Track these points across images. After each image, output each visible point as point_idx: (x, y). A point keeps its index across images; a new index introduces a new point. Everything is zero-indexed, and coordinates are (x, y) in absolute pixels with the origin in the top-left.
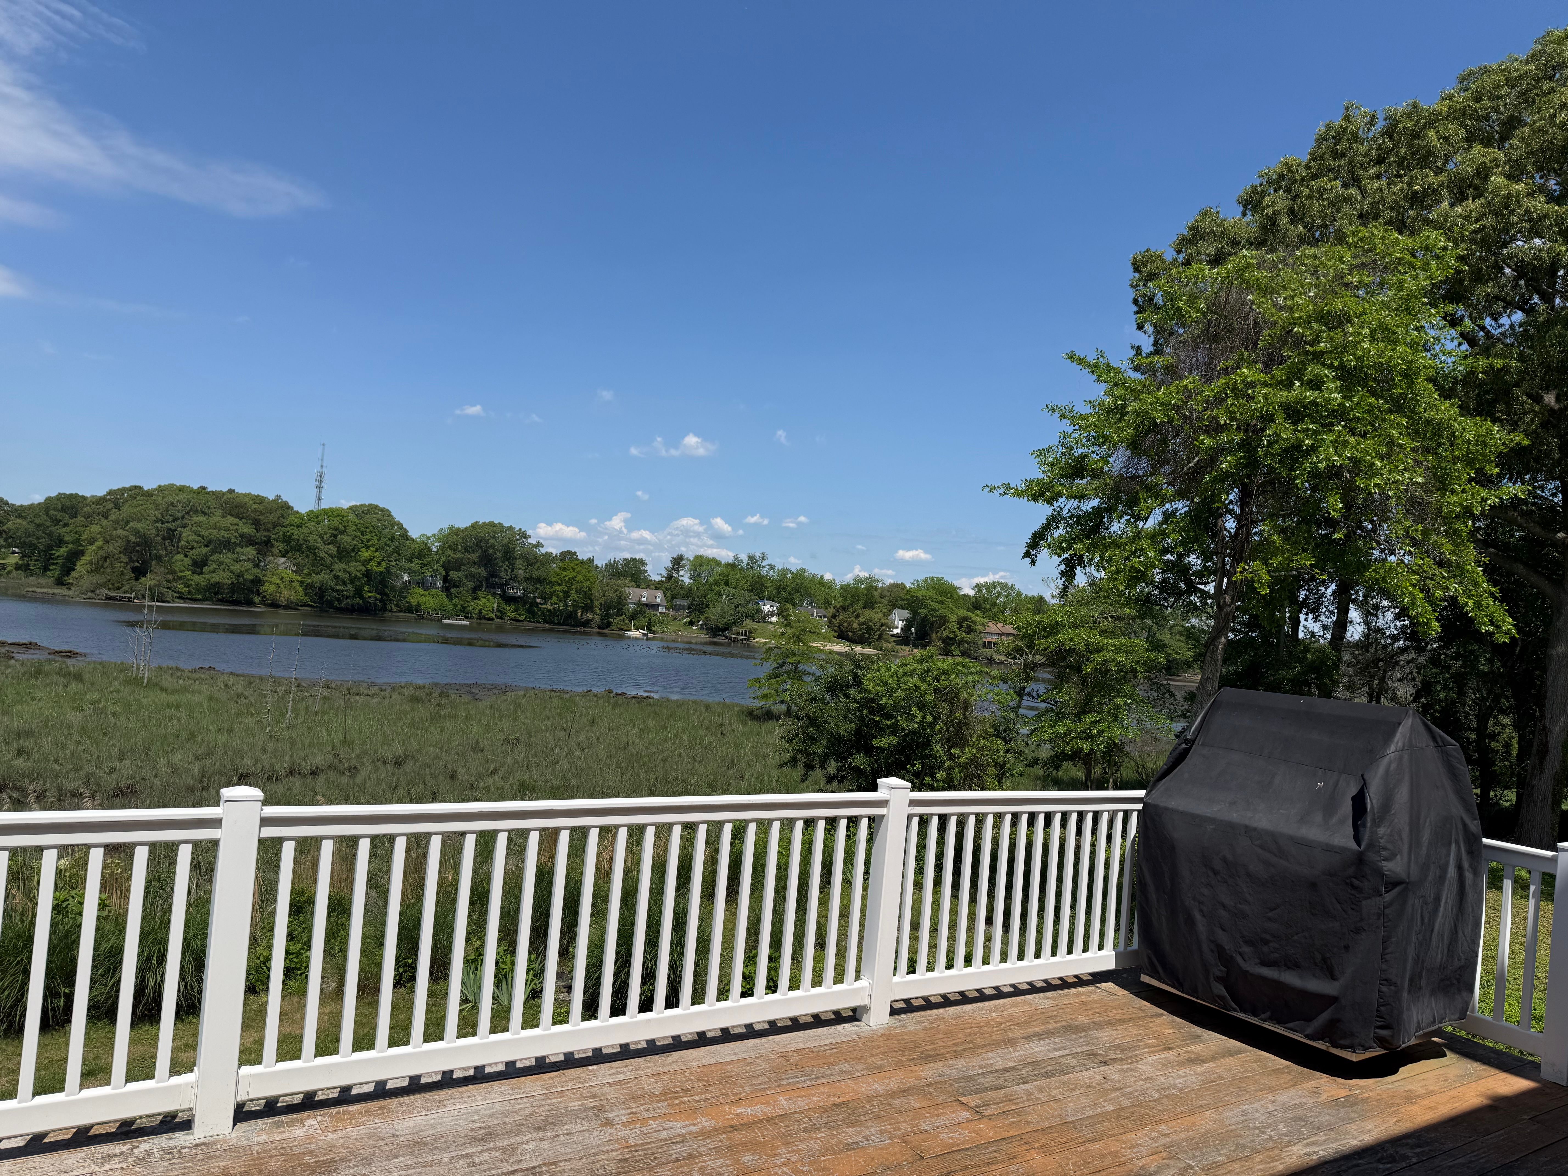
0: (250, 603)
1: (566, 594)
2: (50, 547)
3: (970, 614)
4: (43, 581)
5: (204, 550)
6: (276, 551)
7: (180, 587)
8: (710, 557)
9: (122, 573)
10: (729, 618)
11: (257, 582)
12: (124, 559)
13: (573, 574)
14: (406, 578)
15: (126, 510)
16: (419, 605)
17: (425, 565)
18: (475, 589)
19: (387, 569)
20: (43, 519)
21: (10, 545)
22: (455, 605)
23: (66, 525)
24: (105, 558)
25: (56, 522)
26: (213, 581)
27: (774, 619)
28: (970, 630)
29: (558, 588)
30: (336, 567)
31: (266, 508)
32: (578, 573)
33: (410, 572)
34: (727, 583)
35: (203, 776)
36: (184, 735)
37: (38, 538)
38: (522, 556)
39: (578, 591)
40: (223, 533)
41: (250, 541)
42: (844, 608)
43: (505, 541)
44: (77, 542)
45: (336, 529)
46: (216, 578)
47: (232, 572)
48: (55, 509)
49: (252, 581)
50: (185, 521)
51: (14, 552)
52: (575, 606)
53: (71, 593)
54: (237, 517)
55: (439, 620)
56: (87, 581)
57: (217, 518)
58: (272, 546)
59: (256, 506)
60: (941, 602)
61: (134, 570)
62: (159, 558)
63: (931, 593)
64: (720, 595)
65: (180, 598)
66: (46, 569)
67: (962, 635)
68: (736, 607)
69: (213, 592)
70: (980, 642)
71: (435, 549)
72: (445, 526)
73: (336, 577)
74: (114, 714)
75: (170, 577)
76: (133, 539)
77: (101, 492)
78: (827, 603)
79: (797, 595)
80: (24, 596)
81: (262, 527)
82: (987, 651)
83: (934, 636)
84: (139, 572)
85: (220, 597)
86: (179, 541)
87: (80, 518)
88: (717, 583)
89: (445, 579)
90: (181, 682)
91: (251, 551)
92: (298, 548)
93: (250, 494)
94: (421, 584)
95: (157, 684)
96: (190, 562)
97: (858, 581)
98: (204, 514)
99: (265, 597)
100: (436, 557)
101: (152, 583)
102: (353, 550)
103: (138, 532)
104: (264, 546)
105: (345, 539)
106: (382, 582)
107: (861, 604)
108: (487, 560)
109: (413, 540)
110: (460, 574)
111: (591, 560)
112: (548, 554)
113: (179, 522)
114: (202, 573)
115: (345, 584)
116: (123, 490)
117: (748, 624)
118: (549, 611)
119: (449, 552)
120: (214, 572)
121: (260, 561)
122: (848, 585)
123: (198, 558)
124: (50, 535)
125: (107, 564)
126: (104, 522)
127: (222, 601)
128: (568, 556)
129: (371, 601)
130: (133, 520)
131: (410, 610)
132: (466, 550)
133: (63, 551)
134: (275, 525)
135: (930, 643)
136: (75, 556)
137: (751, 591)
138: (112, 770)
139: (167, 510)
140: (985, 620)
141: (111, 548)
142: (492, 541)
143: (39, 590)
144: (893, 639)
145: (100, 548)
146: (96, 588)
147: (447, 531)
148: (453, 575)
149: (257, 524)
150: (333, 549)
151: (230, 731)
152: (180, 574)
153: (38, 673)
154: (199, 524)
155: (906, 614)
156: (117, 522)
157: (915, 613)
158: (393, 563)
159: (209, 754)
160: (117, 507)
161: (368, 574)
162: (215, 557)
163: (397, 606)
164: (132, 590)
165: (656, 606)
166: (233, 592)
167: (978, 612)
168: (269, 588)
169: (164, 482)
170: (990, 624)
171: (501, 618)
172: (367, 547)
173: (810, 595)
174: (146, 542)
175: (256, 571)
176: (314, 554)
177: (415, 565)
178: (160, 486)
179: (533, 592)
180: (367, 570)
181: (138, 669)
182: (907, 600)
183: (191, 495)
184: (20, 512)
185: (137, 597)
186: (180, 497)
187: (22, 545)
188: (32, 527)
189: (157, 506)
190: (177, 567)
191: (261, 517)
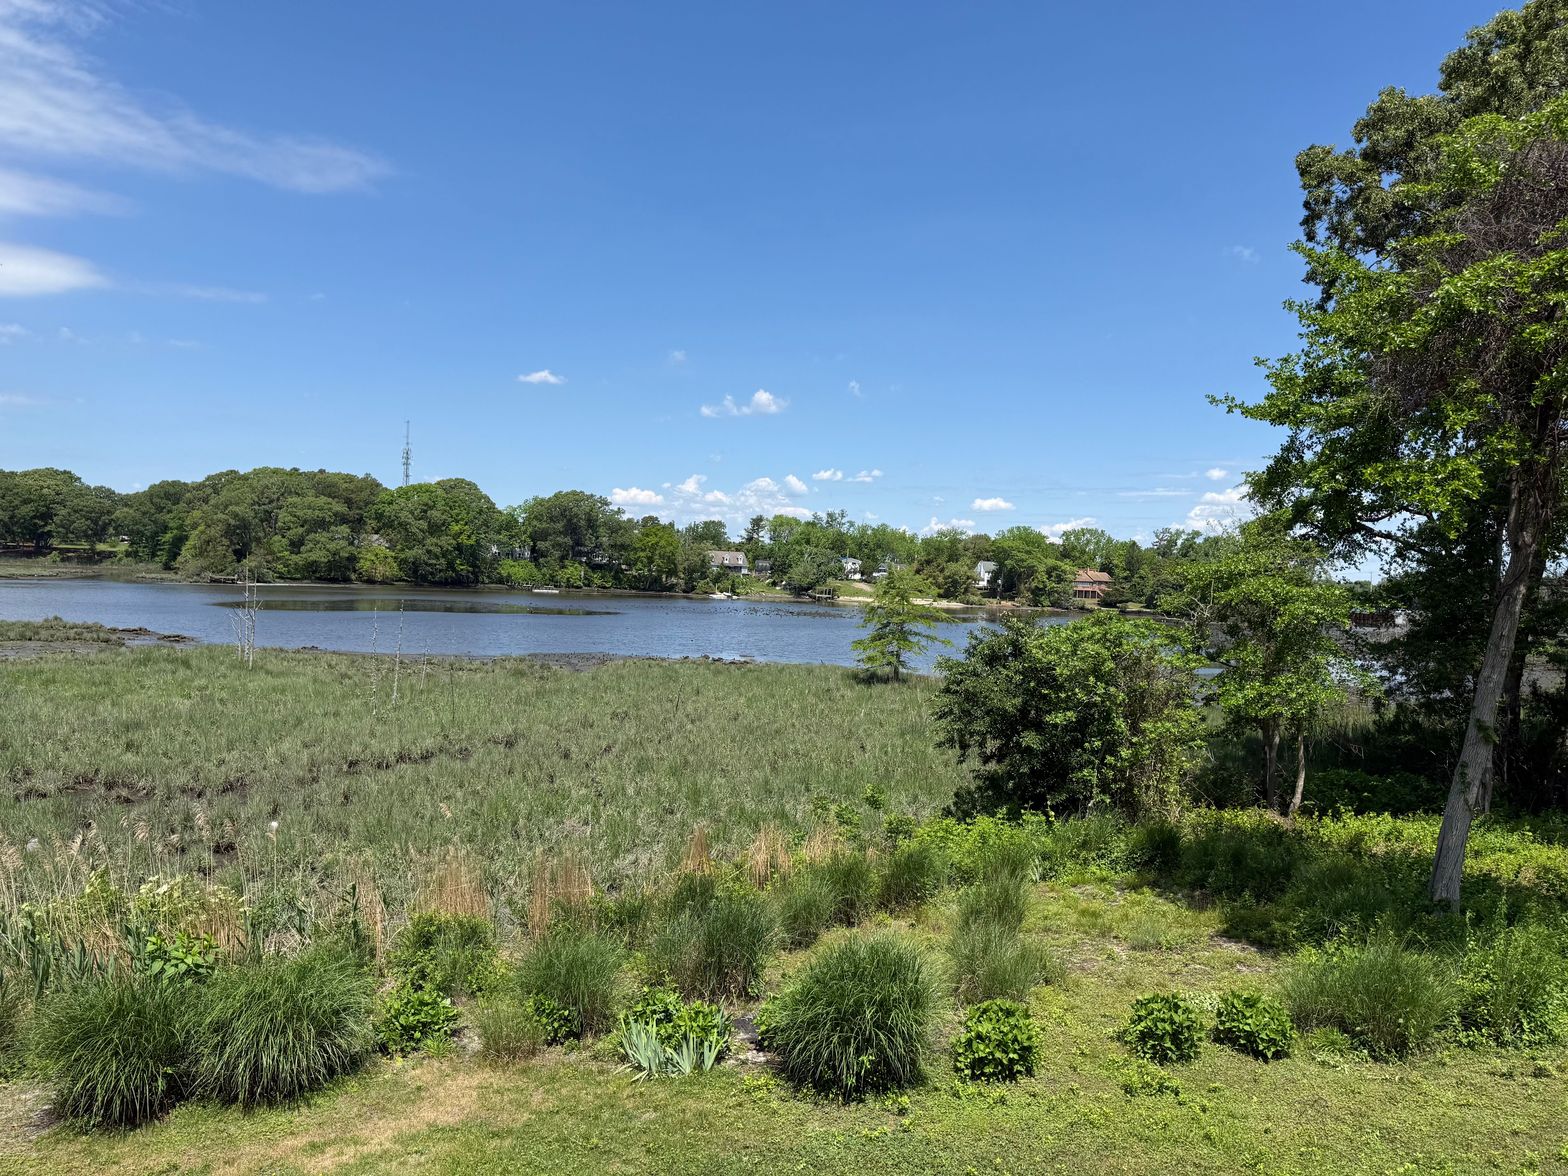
0: (347, 580)
1: (651, 560)
2: (156, 534)
3: (1059, 563)
4: (151, 566)
5: (301, 530)
6: (368, 528)
7: (280, 567)
8: (790, 516)
9: (225, 556)
10: (812, 578)
11: (353, 559)
12: (226, 542)
13: (656, 539)
14: (494, 549)
15: (225, 495)
16: (509, 576)
17: (513, 536)
18: (563, 558)
19: (477, 541)
20: (148, 507)
21: (117, 534)
22: (544, 575)
23: (169, 512)
24: (208, 542)
25: (160, 509)
26: (309, 560)
27: (858, 576)
28: (1060, 580)
29: (642, 554)
30: (428, 541)
31: (357, 487)
32: (661, 538)
33: (499, 543)
34: (808, 542)
35: (312, 766)
36: (292, 719)
37: (144, 526)
38: (605, 523)
39: (662, 557)
40: (317, 512)
41: (343, 520)
42: (928, 562)
43: (587, 510)
44: (180, 527)
45: (426, 505)
46: (313, 557)
47: (328, 550)
48: (158, 497)
49: (348, 559)
50: (280, 503)
51: (123, 540)
52: (660, 572)
53: (178, 577)
54: (330, 496)
55: (530, 590)
56: (193, 565)
57: (310, 499)
58: (365, 523)
59: (347, 485)
60: (1029, 552)
61: (236, 552)
62: (258, 540)
63: (1017, 543)
64: (802, 554)
65: (280, 578)
66: (154, 555)
67: (1051, 585)
68: (819, 566)
69: (311, 571)
70: (1071, 592)
71: (521, 520)
72: (530, 497)
73: (429, 552)
74: (221, 699)
75: (270, 558)
76: (232, 522)
77: (200, 478)
78: (910, 559)
79: (879, 551)
80: (135, 582)
81: (354, 506)
82: (1078, 601)
83: (1022, 587)
84: (241, 555)
85: (318, 575)
86: (276, 523)
87: (182, 505)
88: (798, 543)
89: (533, 550)
90: (285, 663)
91: (345, 529)
92: (390, 525)
93: (340, 473)
94: (510, 554)
95: (262, 667)
96: (288, 543)
97: (941, 534)
98: (298, 494)
99: (361, 573)
100: (523, 529)
101: (253, 564)
102: (443, 525)
103: (237, 515)
104: (357, 524)
105: (434, 514)
106: (472, 554)
107: (945, 557)
108: (572, 529)
109: (500, 512)
110: (547, 544)
111: (672, 525)
112: (630, 520)
113: (274, 504)
114: (299, 552)
115: (437, 558)
116: (220, 476)
117: (831, 582)
118: (635, 577)
119: (535, 523)
120: (310, 551)
121: (354, 539)
122: (931, 539)
123: (295, 539)
124: (155, 522)
125: (209, 548)
126: (205, 507)
127: (320, 579)
128: (651, 522)
129: (464, 573)
130: (231, 504)
131: (500, 581)
132: (552, 519)
133: (168, 536)
135: (1018, 594)
136: (179, 542)
137: (832, 549)
138: (221, 763)
139: (263, 493)
140: (1075, 569)
141: (215, 532)
142: (575, 510)
143: (148, 576)
144: (980, 592)
145: (203, 532)
146: (201, 571)
147: (532, 502)
148: (541, 545)
149: (349, 502)
150: (424, 525)
151: (336, 714)
152: (279, 555)
153: (147, 659)
154: (294, 505)
155: (992, 566)
156: (216, 506)
157: (1001, 565)
158: (483, 536)
159: (317, 740)
160: (216, 492)
161: (459, 547)
162: (311, 536)
163: (488, 577)
164: (234, 572)
165: (738, 568)
166: (330, 570)
167: (1067, 561)
168: (364, 565)
169: (259, 466)
170: (1081, 572)
171: (589, 586)
172: (457, 522)
173: (893, 551)
174: (245, 525)
175: (351, 548)
176: (406, 529)
177: (503, 537)
178: (254, 470)
179: (618, 559)
180: (458, 544)
181: (243, 651)
182: (993, 551)
183: (285, 477)
184: (126, 501)
185: (239, 579)
186: (275, 479)
187: (130, 533)
188: (138, 515)
189: (253, 490)
190: (276, 548)
191: (353, 496)
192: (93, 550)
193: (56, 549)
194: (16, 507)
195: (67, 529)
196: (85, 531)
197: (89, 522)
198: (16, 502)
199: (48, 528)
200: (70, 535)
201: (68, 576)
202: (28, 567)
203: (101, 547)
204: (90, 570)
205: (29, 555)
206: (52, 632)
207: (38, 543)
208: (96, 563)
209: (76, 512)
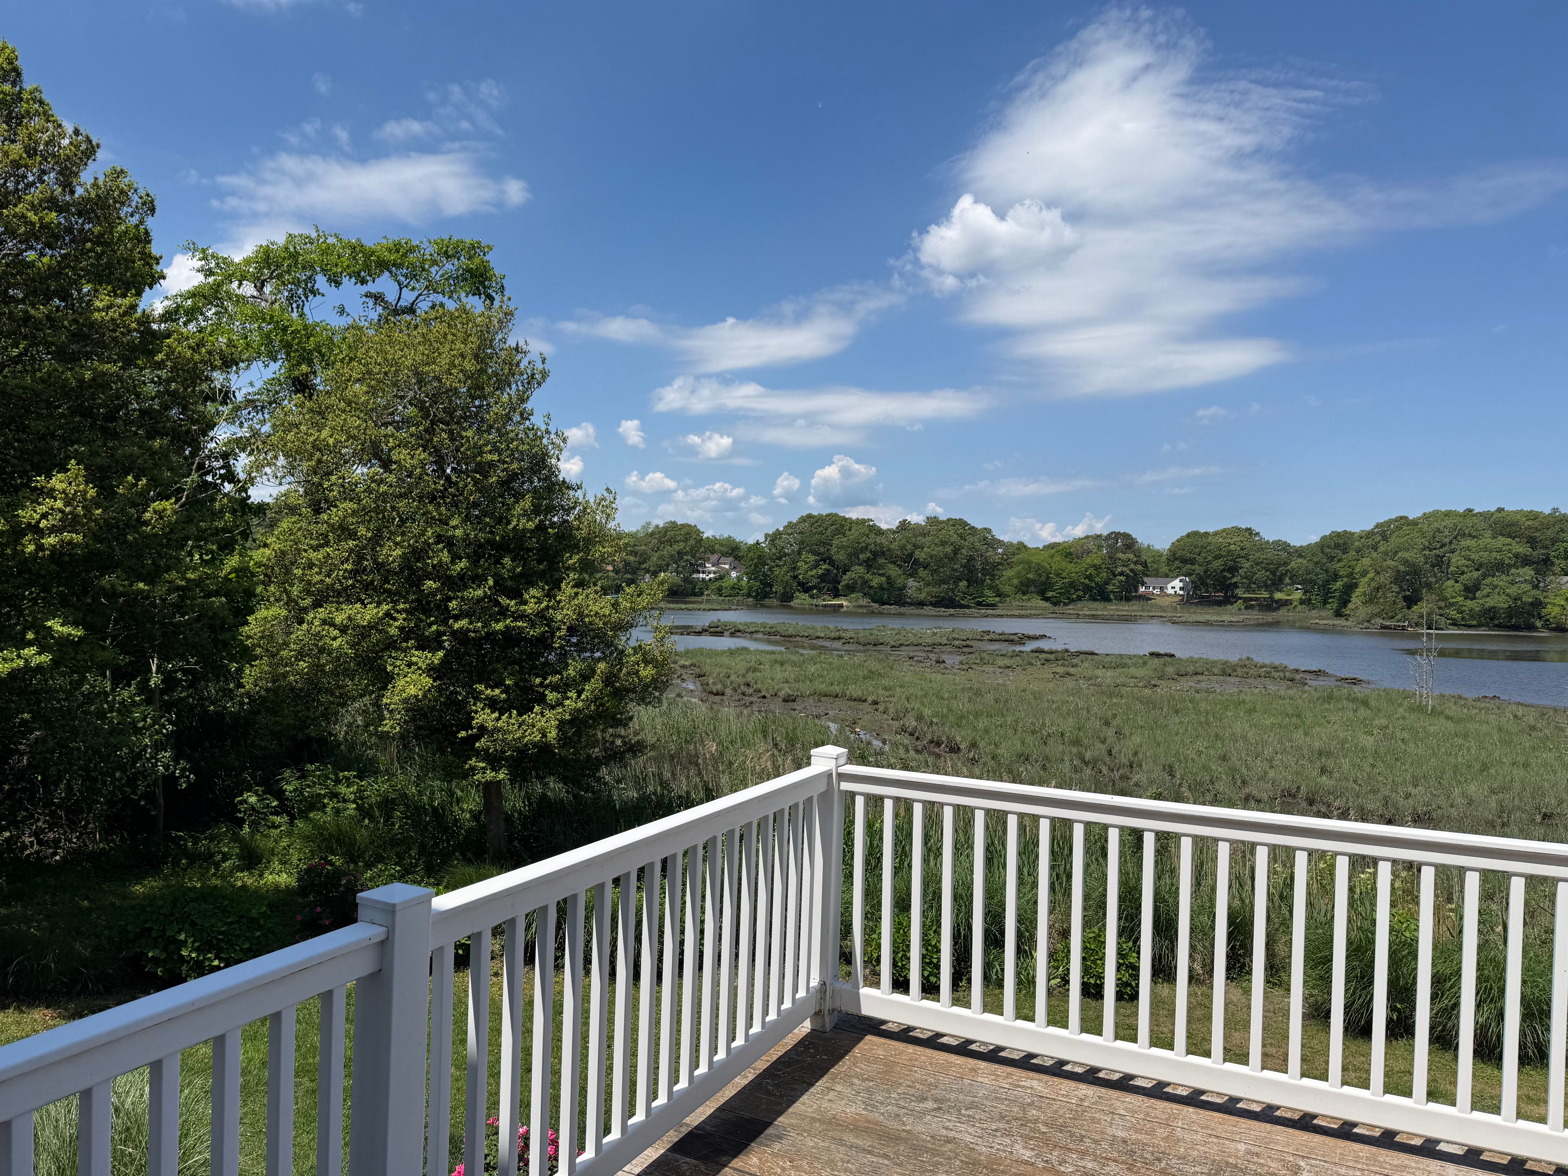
0: (1531, 628)
2: (1327, 582)
4: (1324, 613)
5: (1476, 574)
6: (1557, 569)
7: (1453, 613)
9: (1395, 602)
11: (1538, 604)
12: (1396, 588)
15: (1394, 541)
20: (1320, 557)
21: (1294, 583)
23: (1339, 561)
24: (1378, 589)
25: (1331, 559)
26: (1486, 606)
31: (1542, 523)
35: (1502, 811)
36: (1477, 766)
37: (1317, 575)
40: (1495, 555)
44: (1350, 575)
46: (1490, 602)
47: (1508, 595)
48: (1329, 547)
49: (1532, 604)
50: (1453, 546)
51: (1297, 589)
53: (1349, 623)
54: (1510, 537)
56: (1363, 612)
57: (1487, 539)
58: (1553, 564)
59: (1530, 523)
61: (1406, 599)
62: (1429, 586)
65: (1454, 624)
66: (1325, 602)
69: (1489, 618)
74: (1403, 740)
75: (1442, 604)
76: (1402, 568)
77: (1369, 526)
80: (1308, 628)
81: (1539, 545)
84: (1411, 601)
85: (1496, 622)
86: (1448, 567)
87: (1352, 553)
90: (1465, 711)
91: (1528, 572)
93: (1522, 511)
95: (1442, 713)
96: (1462, 588)
98: (1473, 537)
99: (1548, 620)
101: (1424, 611)
103: (1407, 561)
104: (1543, 565)
113: (1446, 548)
114: (1474, 598)
116: (1390, 522)
120: (1488, 596)
121: (1539, 582)
123: (1470, 584)
124: (1327, 571)
125: (1379, 595)
126: (1374, 555)
127: (1499, 627)
130: (1401, 550)
133: (1339, 584)
134: (1554, 541)
136: (1350, 588)
138: (1408, 796)
139: (1434, 537)
141: (1384, 578)
143: (1321, 622)
145: (1372, 579)
146: (1371, 618)
149: (1532, 542)
151: (1526, 765)
152: (1452, 601)
153: (1330, 698)
154: (1468, 548)
156: (1386, 553)
159: (1504, 789)
162: (1489, 580)
164: (1405, 619)
166: (1511, 617)
168: (1552, 611)
169: (1428, 510)
174: (1415, 571)
175: (1535, 592)
178: (1425, 514)
181: (1421, 696)
183: (1461, 519)
184: (1300, 552)
185: (1410, 626)
186: (1447, 522)
187: (1303, 582)
188: (1311, 566)
189: (1423, 534)
190: (1448, 593)
191: (1538, 534)
192: (1271, 598)
193: (1241, 598)
194: (1209, 563)
195: (1250, 580)
196: (1265, 582)
197: (1268, 573)
198: (1210, 558)
199: (1234, 580)
200: (1253, 586)
201: (1252, 622)
202: (1219, 614)
203: (1278, 596)
204: (1270, 617)
205: (1219, 603)
206: (1245, 670)
207: (1226, 594)
208: (1275, 610)
209: (1257, 564)
